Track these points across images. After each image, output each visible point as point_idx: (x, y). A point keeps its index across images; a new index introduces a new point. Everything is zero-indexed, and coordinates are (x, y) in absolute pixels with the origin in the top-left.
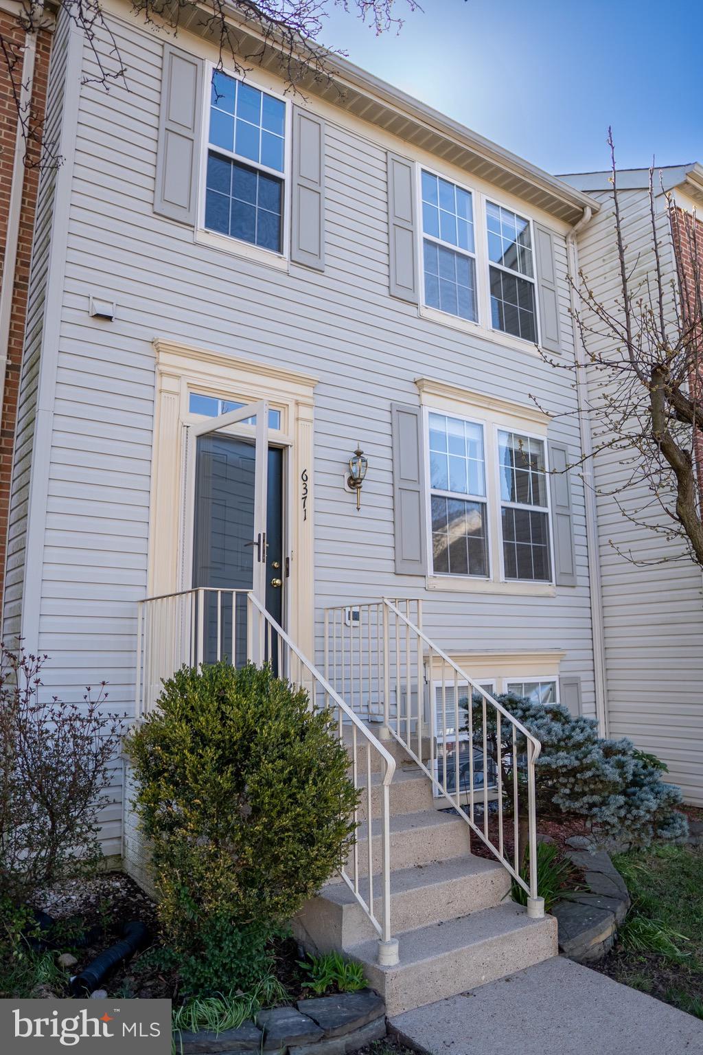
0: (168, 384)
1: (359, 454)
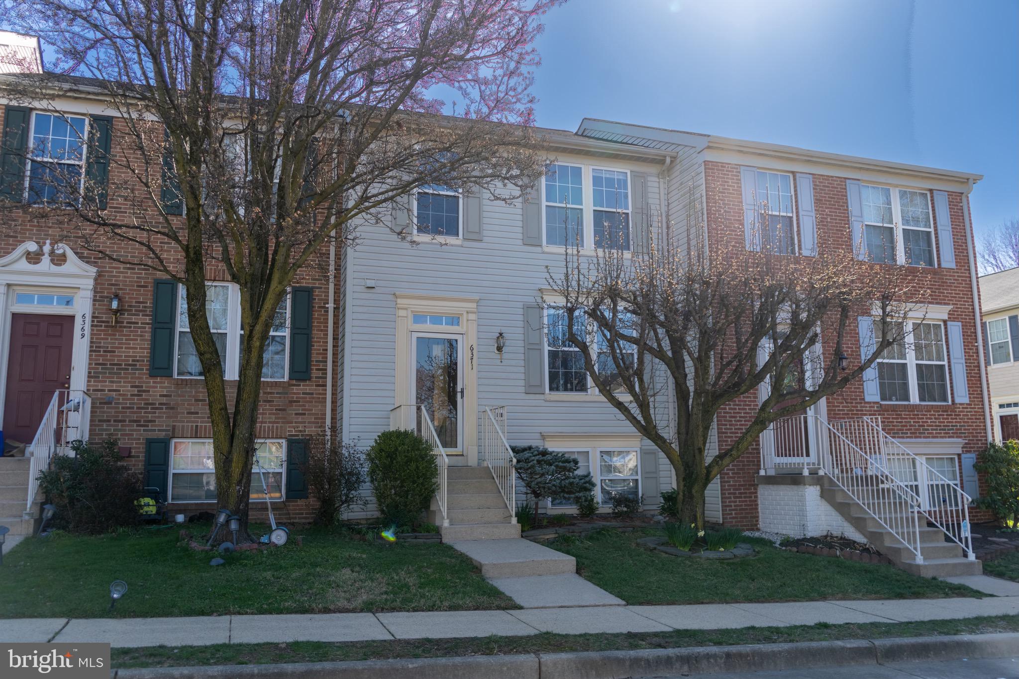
0: (402, 313)
1: (501, 334)
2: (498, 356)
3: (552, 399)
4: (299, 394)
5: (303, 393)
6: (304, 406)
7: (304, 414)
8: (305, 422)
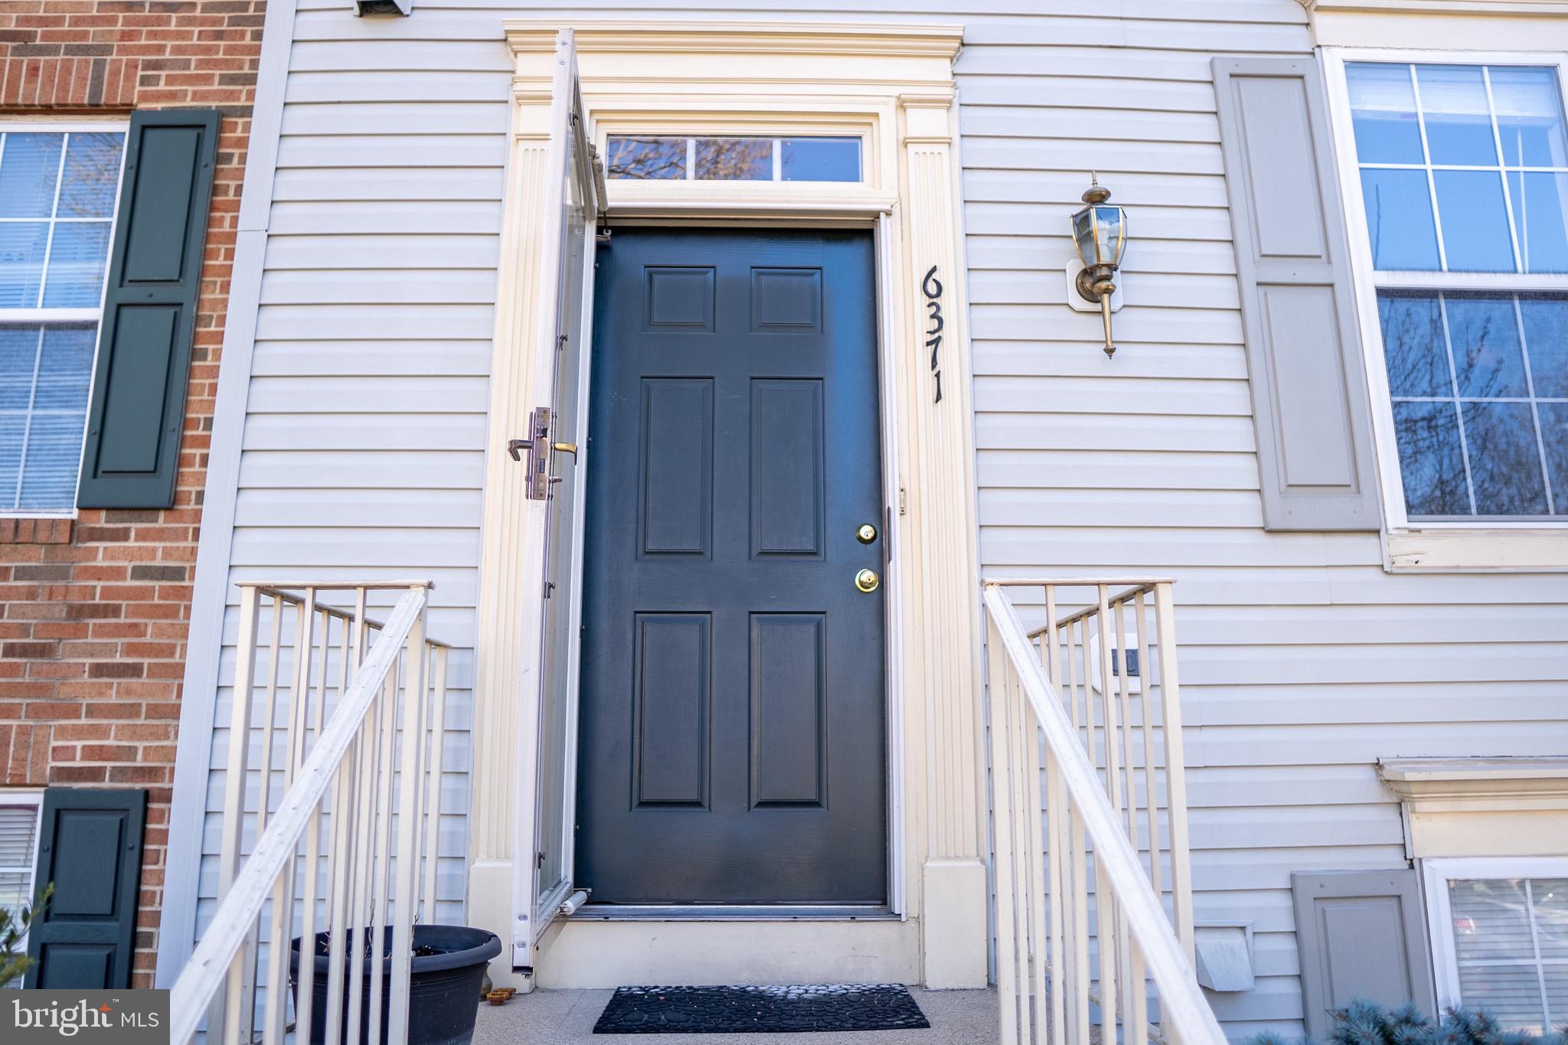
0: (537, 118)
1: (1096, 198)
2: (1092, 328)
3: (1428, 562)
4: (118, 573)
5: (140, 573)
6: (135, 629)
7: (135, 670)
8: (132, 711)
